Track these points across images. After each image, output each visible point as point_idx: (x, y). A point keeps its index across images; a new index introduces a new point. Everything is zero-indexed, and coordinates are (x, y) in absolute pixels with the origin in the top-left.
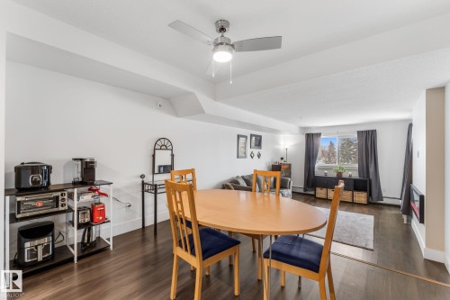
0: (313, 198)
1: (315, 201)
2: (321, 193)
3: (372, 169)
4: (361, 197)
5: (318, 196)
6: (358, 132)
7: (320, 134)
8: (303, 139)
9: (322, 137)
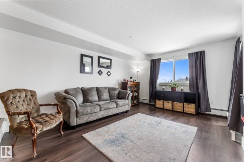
0: (154, 108)
1: (155, 110)
2: (159, 104)
3: (200, 84)
4: (191, 108)
5: (157, 106)
6: (189, 54)
7: (160, 59)
8: (149, 64)
9: (162, 61)
